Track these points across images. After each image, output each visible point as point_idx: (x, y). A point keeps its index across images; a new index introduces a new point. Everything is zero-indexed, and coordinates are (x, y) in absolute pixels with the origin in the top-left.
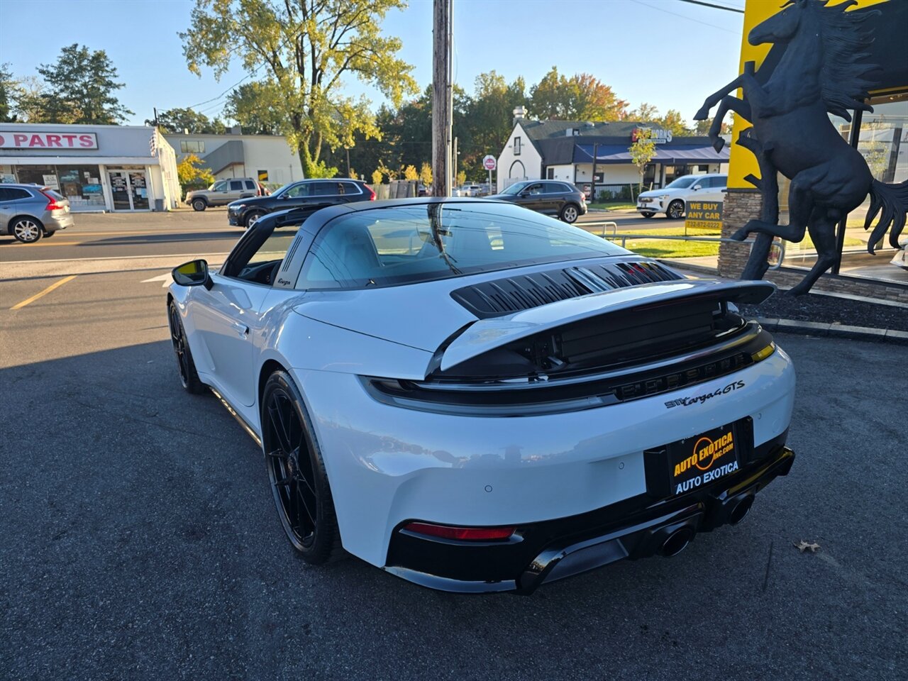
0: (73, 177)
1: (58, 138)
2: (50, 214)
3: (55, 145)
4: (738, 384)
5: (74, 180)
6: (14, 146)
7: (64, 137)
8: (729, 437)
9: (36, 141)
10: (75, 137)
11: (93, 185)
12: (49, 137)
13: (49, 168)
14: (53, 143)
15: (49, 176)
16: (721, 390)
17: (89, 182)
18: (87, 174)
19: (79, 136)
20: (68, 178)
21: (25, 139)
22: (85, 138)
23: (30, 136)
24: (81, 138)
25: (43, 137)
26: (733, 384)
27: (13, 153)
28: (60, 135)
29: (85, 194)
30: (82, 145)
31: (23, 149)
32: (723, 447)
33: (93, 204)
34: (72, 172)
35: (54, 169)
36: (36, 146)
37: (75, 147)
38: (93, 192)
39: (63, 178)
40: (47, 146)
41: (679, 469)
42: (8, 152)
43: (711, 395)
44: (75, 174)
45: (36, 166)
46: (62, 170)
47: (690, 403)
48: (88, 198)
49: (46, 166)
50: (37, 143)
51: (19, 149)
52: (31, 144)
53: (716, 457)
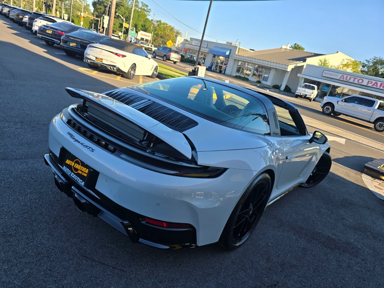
4: (92, 150)
6: (366, 85)
8: (87, 171)
9: (375, 84)
12: (381, 84)
13: (373, 96)
14: (382, 87)
16: (84, 145)
21: (372, 82)
23: (374, 82)
25: (379, 83)
26: (90, 148)
27: (364, 87)
31: (368, 86)
32: (83, 172)
36: (374, 86)
40: (378, 87)
41: (68, 162)
42: (362, 87)
43: (79, 142)
45: (369, 94)
46: (378, 98)
47: (72, 138)
49: (373, 95)
50: (375, 86)
51: (366, 86)
52: (373, 85)
53: (79, 172)
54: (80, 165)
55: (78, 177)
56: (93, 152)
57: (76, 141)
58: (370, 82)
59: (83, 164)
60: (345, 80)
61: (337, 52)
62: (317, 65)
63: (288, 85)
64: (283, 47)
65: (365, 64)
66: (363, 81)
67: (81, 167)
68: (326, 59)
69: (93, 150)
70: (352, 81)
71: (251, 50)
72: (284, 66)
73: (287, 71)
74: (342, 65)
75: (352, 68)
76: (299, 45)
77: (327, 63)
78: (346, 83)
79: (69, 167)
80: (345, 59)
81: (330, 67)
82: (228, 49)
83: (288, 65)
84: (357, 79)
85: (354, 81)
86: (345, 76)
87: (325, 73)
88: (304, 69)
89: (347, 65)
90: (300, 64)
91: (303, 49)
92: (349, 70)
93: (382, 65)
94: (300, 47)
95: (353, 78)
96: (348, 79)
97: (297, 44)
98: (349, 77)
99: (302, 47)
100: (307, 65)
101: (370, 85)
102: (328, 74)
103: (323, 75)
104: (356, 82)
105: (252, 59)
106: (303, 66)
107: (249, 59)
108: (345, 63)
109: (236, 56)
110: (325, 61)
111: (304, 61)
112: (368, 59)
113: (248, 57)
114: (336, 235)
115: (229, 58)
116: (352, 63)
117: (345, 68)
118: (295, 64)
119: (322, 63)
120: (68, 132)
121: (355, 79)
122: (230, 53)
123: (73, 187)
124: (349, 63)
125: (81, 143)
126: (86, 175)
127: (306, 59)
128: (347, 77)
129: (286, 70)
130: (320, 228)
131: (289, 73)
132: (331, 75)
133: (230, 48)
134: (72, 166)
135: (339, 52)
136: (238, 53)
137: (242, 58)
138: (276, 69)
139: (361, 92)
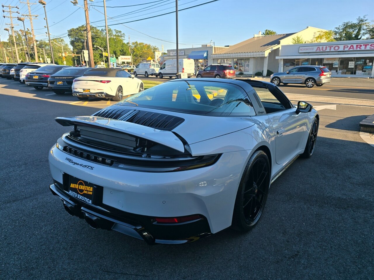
0: (361, 62)
1: (361, 46)
2: (320, 77)
3: (358, 49)
5: (361, 64)
6: (342, 50)
7: (363, 45)
8: (91, 189)
9: (352, 47)
10: (369, 45)
11: (369, 66)
12: (357, 46)
13: (353, 59)
15: (352, 62)
16: (83, 165)
17: (368, 65)
18: (368, 61)
19: (370, 44)
20: (359, 63)
21: (348, 46)
22: (373, 45)
23: (349, 46)
24: (371, 45)
25: (355, 46)
26: (89, 166)
27: (341, 53)
28: (362, 44)
29: (364, 70)
30: (370, 48)
31: (345, 51)
32: (88, 191)
33: (366, 74)
34: (362, 60)
35: (354, 59)
36: (351, 50)
37: (367, 49)
38: (368, 69)
39: (357, 63)
40: (355, 50)
41: (72, 186)
42: (339, 53)
43: (78, 164)
44: (362, 61)
45: (348, 58)
46: (358, 59)
47: (71, 162)
48: (365, 71)
49: (352, 58)
51: (344, 51)
52: (349, 49)
53: (85, 192)
54: (83, 185)
55: (84, 197)
56: (93, 169)
57: (75, 163)
58: (346, 47)
59: (87, 184)
60: (321, 51)
61: (308, 27)
62: (292, 44)
63: (269, 69)
64: (255, 36)
65: (336, 32)
66: (339, 47)
67: (85, 187)
68: (298, 37)
69: (92, 168)
70: (328, 50)
71: (226, 46)
72: (261, 53)
73: (265, 57)
74: (315, 38)
75: (325, 39)
76: (270, 30)
77: (300, 39)
78: (323, 53)
79: (74, 190)
80: (317, 32)
81: (304, 42)
82: (204, 52)
83: (264, 51)
84: (333, 47)
85: (330, 49)
86: (321, 47)
87: (301, 50)
88: (280, 51)
89: (320, 37)
90: (275, 47)
91: (274, 33)
92: (324, 41)
93: (353, 29)
94: (271, 32)
95: (329, 47)
96: (324, 49)
97: (268, 30)
98: (324, 47)
99: (273, 31)
100: (282, 46)
101: (346, 49)
102: (304, 50)
103: (299, 52)
104: (332, 50)
105: (229, 55)
106: (279, 48)
107: (227, 55)
108: (317, 35)
109: (213, 56)
110: (298, 38)
111: (279, 43)
112: (338, 26)
113: (225, 54)
114: (346, 195)
115: (207, 59)
116: (324, 34)
117: (319, 40)
118: (271, 49)
119: (295, 41)
120: (66, 158)
121: (331, 47)
122: (207, 54)
123: (82, 208)
124: (321, 35)
125: (80, 165)
126: (91, 193)
127: (280, 42)
128: (323, 48)
129: (263, 56)
130: (328, 192)
131: (267, 58)
132: (307, 49)
133: (207, 50)
134: (77, 189)
135: (309, 27)
136: (215, 52)
137: (220, 55)
138: (254, 57)
139: (339, 58)
